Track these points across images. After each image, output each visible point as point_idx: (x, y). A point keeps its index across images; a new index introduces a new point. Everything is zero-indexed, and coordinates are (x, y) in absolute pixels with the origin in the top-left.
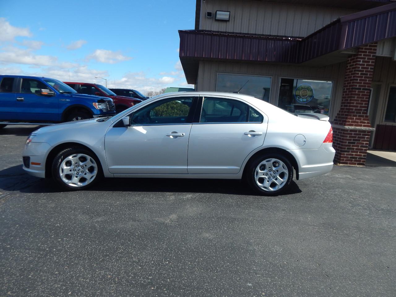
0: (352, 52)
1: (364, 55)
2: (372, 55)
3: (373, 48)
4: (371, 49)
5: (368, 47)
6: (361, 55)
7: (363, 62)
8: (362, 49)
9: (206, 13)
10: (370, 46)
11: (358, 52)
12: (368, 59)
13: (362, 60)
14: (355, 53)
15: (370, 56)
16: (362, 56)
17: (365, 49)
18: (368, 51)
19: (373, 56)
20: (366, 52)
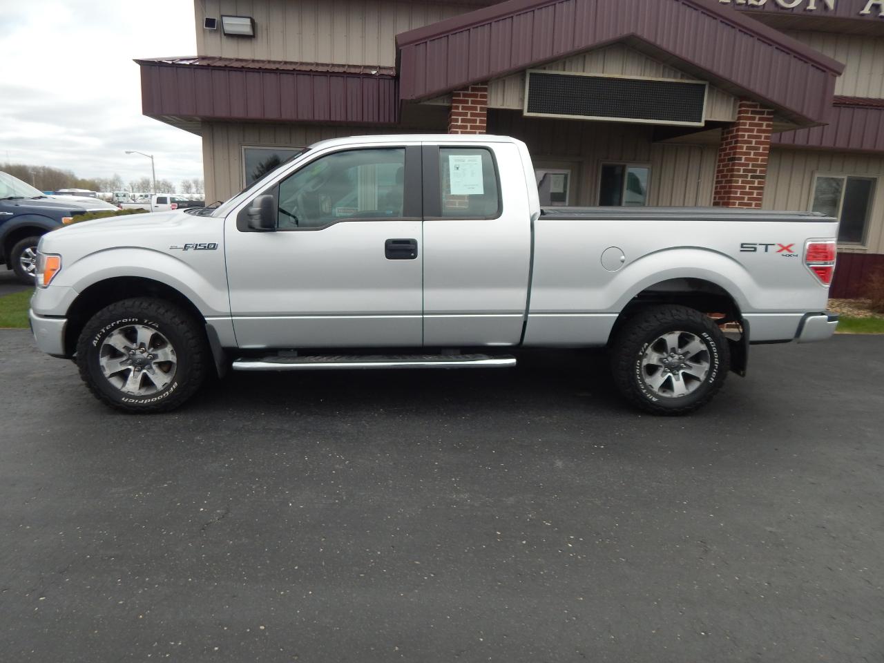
0: (444, 102)
1: (464, 108)
2: (479, 106)
3: (479, 93)
4: (476, 96)
5: (470, 92)
6: (457, 108)
7: (463, 121)
8: (459, 95)
9: (203, 20)
10: (473, 89)
11: (452, 103)
12: (472, 115)
13: (460, 118)
14: (448, 105)
15: (475, 109)
16: (460, 110)
17: (465, 95)
18: (470, 99)
19: (482, 109)
20: (467, 102)
